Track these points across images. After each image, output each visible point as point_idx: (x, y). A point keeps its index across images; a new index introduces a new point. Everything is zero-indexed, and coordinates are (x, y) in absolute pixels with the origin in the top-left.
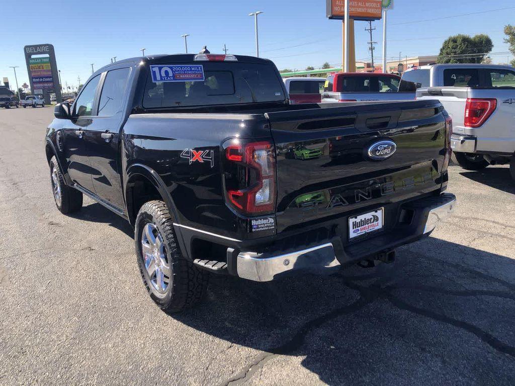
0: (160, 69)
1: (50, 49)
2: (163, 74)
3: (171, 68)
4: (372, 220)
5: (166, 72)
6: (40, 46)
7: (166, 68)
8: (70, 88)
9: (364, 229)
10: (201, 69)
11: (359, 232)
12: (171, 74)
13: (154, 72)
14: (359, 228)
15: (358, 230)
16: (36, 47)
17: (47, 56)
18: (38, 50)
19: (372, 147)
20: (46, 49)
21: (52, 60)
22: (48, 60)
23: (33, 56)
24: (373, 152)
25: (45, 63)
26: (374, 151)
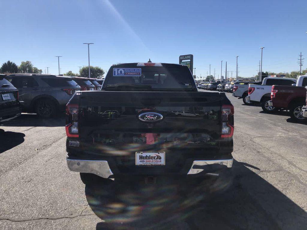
0: (118, 70)
1: (191, 57)
2: (119, 72)
3: (124, 70)
4: (156, 158)
5: (121, 72)
6: (186, 56)
7: (121, 69)
8: (201, 78)
9: (149, 161)
10: (140, 70)
11: (145, 162)
12: (123, 72)
13: (115, 71)
14: (145, 160)
15: (144, 161)
16: (185, 56)
17: (189, 60)
18: (186, 57)
19: (141, 115)
20: (189, 57)
21: (191, 63)
22: (189, 63)
23: (183, 61)
24: (141, 117)
25: (188, 64)
26: (143, 117)
